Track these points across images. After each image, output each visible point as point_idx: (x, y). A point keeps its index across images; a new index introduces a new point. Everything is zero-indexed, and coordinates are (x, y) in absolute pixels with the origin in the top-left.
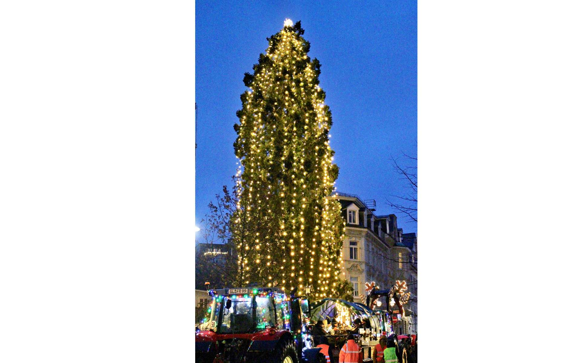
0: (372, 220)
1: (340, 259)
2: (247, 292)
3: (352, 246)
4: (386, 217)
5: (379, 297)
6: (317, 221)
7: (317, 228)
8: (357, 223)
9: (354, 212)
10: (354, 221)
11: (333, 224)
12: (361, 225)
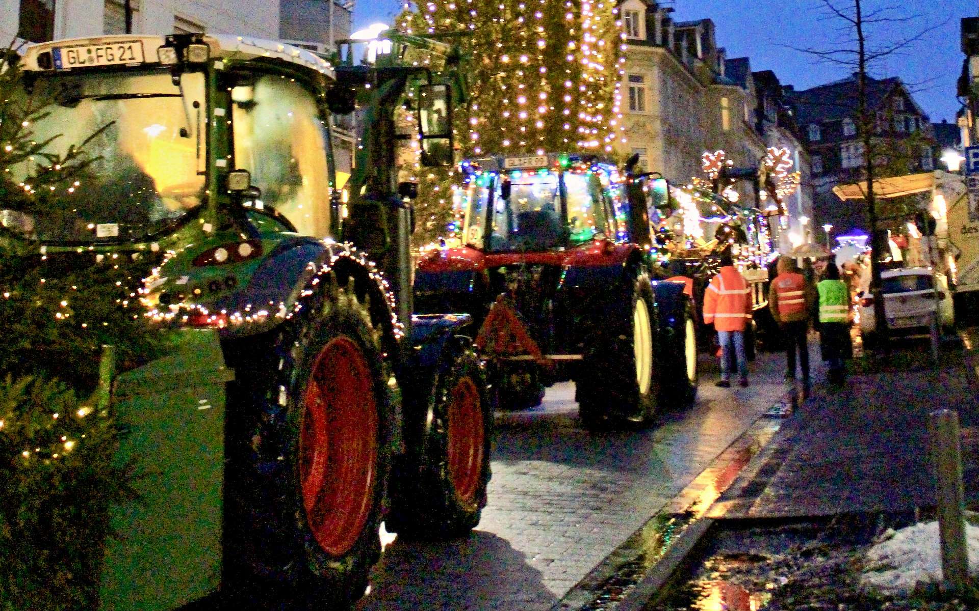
0: (671, 30)
1: (616, 110)
2: (545, 164)
3: (633, 85)
4: (696, 24)
5: (733, 183)
6: (572, 31)
7: (572, 45)
8: (642, 36)
9: (636, 15)
10: (636, 34)
11: (602, 37)
12: (650, 41)
